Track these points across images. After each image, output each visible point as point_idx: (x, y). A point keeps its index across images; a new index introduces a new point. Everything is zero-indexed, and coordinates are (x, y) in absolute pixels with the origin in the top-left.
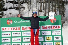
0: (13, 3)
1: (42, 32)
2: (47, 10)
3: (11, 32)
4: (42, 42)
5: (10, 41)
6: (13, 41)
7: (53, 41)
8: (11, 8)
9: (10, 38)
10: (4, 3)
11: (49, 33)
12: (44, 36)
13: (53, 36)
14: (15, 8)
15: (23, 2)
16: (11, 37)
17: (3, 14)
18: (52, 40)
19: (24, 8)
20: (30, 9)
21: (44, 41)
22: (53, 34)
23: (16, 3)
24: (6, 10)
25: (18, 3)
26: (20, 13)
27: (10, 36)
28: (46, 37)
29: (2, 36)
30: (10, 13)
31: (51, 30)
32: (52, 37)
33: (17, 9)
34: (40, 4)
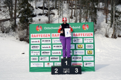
0: (42, 9)
1: (73, 39)
2: (79, 16)
3: (41, 39)
4: (73, 50)
5: (39, 48)
6: (42, 49)
7: (85, 49)
8: (40, 14)
9: (39, 46)
10: (33, 9)
11: (81, 41)
12: (75, 44)
13: (85, 44)
14: (44, 14)
15: (53, 8)
16: (41, 44)
17: (32, 21)
18: (83, 48)
19: (54, 14)
20: (60, 15)
21: (76, 49)
22: (85, 42)
23: (45, 8)
24: (35, 16)
25: (47, 9)
26: (49, 19)
27: (39, 43)
28: (77, 45)
29: (32, 43)
30: (40, 20)
31: (83, 38)
32: (83, 45)
33: (47, 15)
34: (70, 11)
